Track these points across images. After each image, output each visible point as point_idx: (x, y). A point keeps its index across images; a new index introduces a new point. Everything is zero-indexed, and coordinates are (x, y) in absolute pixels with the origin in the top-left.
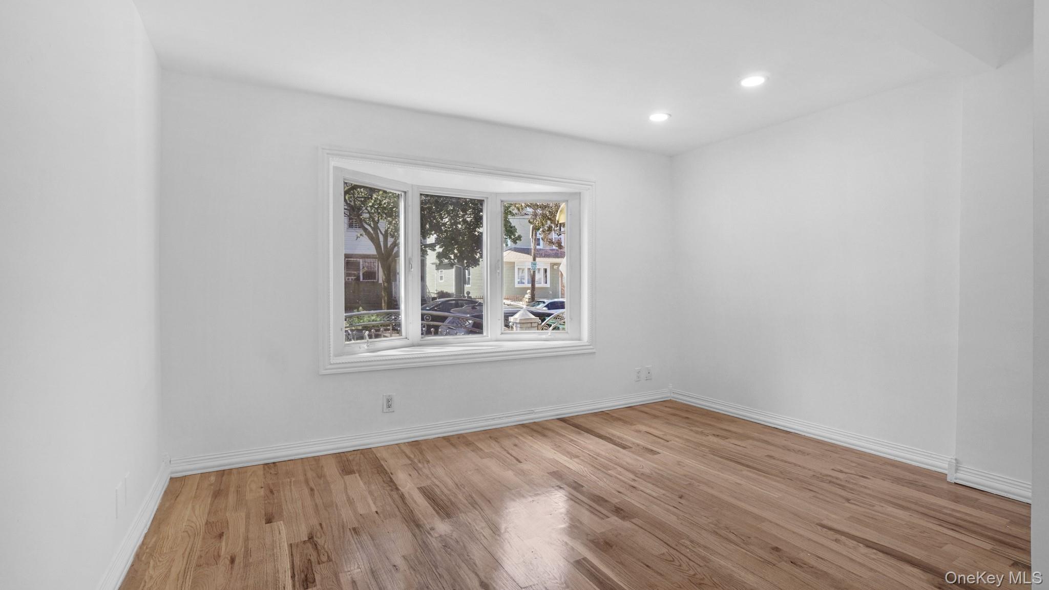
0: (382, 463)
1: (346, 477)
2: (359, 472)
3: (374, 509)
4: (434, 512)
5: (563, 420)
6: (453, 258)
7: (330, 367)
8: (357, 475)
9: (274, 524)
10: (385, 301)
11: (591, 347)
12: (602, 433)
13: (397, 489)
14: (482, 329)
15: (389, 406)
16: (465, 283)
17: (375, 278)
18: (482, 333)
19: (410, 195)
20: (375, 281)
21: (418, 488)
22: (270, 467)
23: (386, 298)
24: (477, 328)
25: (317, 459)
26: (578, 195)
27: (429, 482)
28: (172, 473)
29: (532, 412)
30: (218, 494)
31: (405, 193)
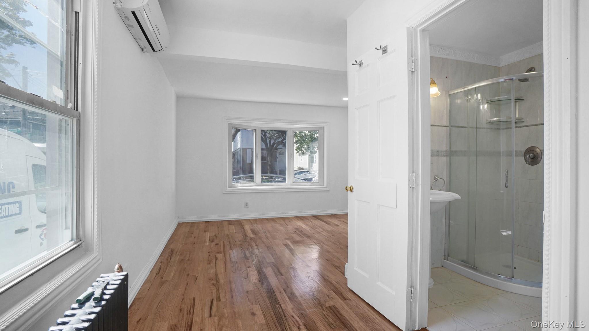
0: (242, 223)
1: (229, 225)
2: (234, 225)
3: (235, 232)
4: (252, 233)
5: (314, 216)
6: (303, 150)
7: (226, 191)
8: (233, 225)
9: (206, 233)
10: (269, 171)
11: (327, 188)
12: (325, 220)
13: (244, 228)
14: (286, 180)
15: (247, 206)
16: (313, 162)
17: (266, 160)
18: (285, 182)
19: (257, 131)
20: (266, 161)
21: (250, 229)
22: (207, 222)
23: (270, 170)
24: (284, 180)
25: (222, 221)
26: (322, 128)
27: (254, 228)
28: (179, 221)
29: (302, 212)
30: (191, 227)
31: (255, 130)
